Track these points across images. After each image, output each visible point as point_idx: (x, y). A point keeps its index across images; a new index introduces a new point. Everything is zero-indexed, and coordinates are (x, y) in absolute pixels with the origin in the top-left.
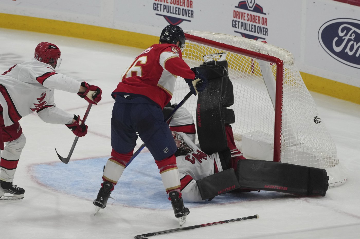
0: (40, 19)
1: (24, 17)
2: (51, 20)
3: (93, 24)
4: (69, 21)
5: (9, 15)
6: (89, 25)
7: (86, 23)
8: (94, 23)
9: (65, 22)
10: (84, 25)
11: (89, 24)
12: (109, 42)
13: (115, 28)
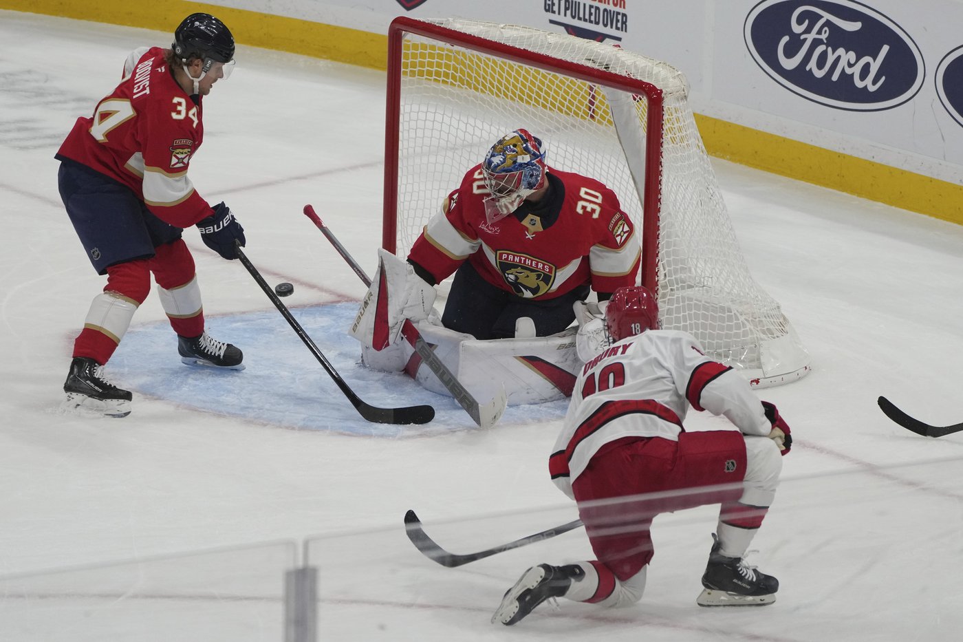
12: (258, 45)
13: (272, 13)
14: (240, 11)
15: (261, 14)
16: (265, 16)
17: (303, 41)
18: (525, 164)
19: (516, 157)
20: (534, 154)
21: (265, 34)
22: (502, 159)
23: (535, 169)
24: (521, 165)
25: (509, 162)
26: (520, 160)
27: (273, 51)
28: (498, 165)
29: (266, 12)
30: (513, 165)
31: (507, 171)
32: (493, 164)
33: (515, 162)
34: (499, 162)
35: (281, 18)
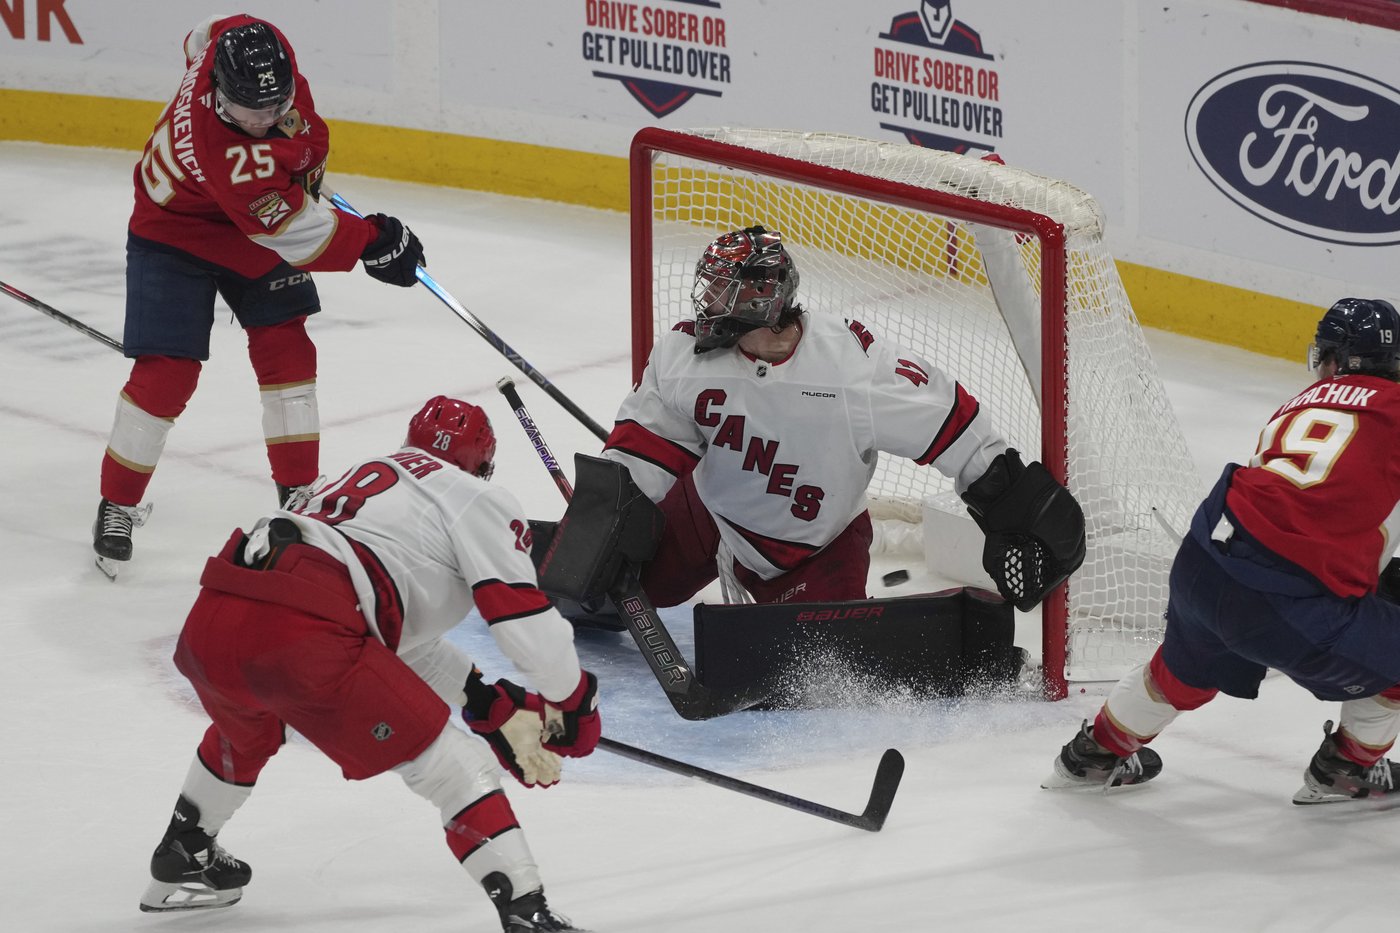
1: (116, 102)
8: (369, 113)
12: (428, 182)
13: (446, 131)
14: (396, 130)
15: (429, 133)
16: (437, 136)
17: (497, 173)
21: (437, 165)
27: (453, 189)
29: (437, 130)
35: (464, 139)
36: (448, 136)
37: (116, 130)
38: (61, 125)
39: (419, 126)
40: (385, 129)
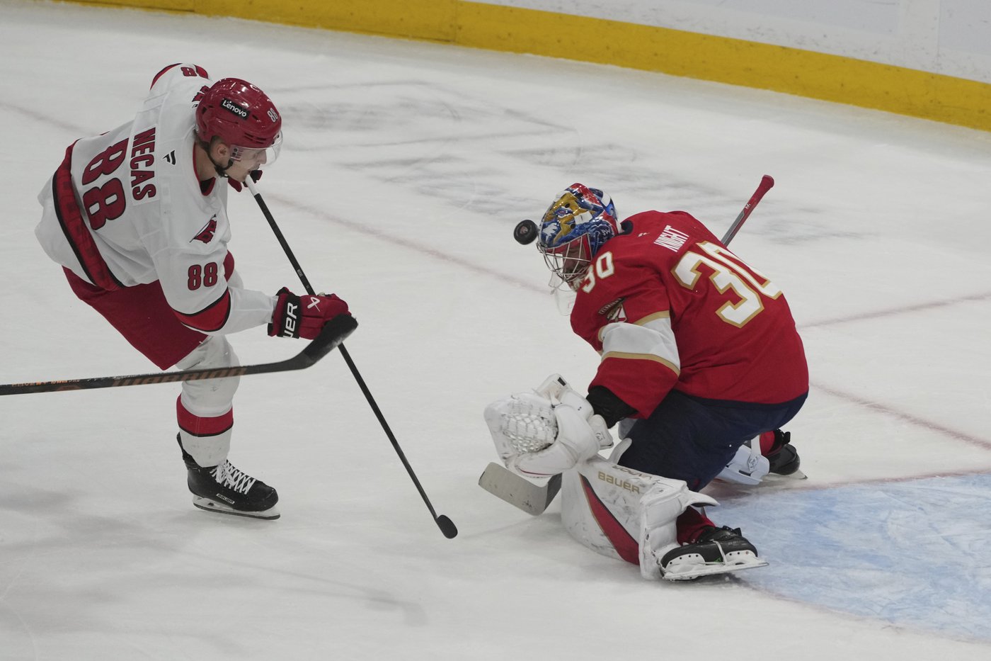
0: (705, 37)
1: (657, 30)
2: (741, 42)
3: (873, 58)
4: (797, 46)
5: (609, 23)
6: (861, 61)
7: (850, 54)
8: (875, 53)
9: (784, 48)
10: (844, 60)
11: (861, 57)
12: (922, 116)
13: (941, 72)
14: (898, 69)
15: (927, 73)
16: (933, 76)
17: (983, 111)
18: (586, 224)
19: (573, 218)
20: (596, 209)
21: (931, 101)
22: (556, 228)
23: (601, 228)
24: (581, 226)
25: (565, 228)
26: (578, 221)
27: (942, 124)
28: (554, 236)
29: (934, 71)
30: (572, 230)
31: (567, 240)
32: (547, 238)
33: (573, 226)
34: (553, 232)
35: (956, 80)
36: (944, 78)
37: (656, 55)
38: (608, 48)
39: (918, 68)
40: (888, 68)
